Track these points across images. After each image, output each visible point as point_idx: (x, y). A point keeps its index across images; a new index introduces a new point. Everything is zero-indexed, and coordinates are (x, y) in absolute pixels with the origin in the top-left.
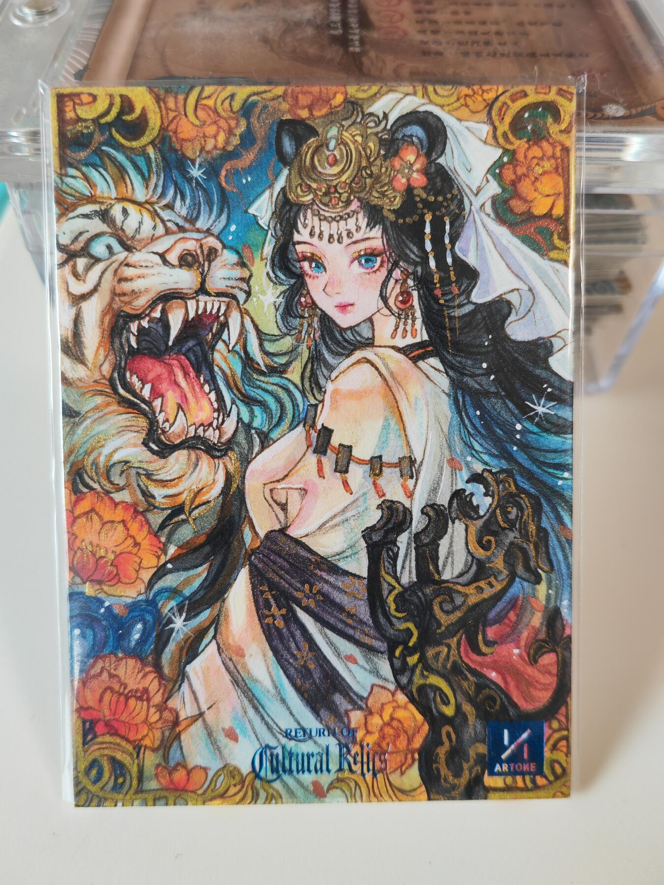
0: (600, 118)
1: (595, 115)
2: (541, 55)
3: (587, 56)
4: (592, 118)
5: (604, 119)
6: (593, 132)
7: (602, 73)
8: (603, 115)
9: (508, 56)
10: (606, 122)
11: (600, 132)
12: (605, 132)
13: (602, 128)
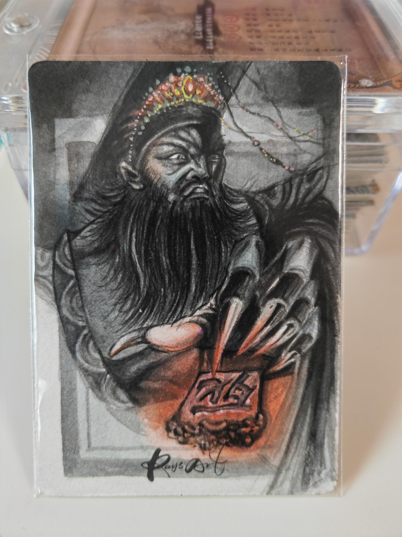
0: (358, 88)
1: (355, 86)
2: (322, 50)
3: (350, 50)
4: (353, 88)
5: (360, 88)
6: (354, 96)
7: (359, 61)
8: (360, 86)
9: (302, 51)
10: (361, 90)
11: (358, 96)
12: (360, 96)
13: (359, 93)
